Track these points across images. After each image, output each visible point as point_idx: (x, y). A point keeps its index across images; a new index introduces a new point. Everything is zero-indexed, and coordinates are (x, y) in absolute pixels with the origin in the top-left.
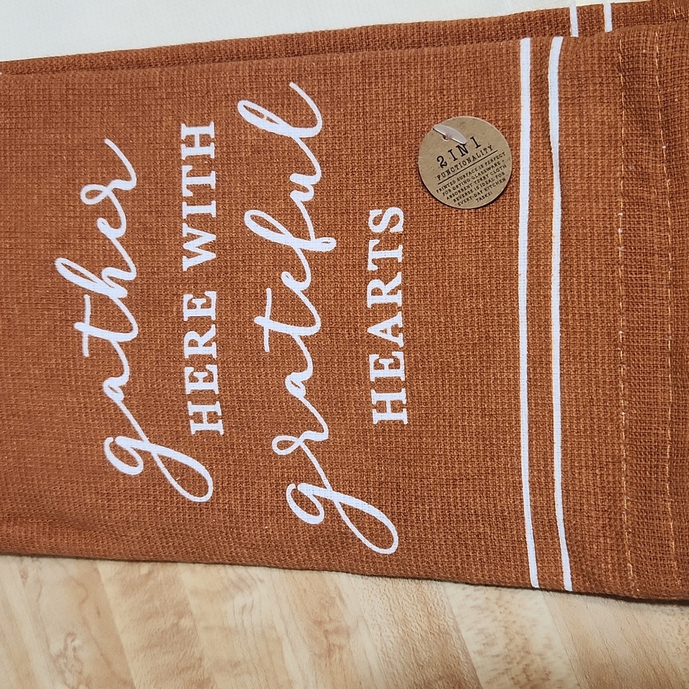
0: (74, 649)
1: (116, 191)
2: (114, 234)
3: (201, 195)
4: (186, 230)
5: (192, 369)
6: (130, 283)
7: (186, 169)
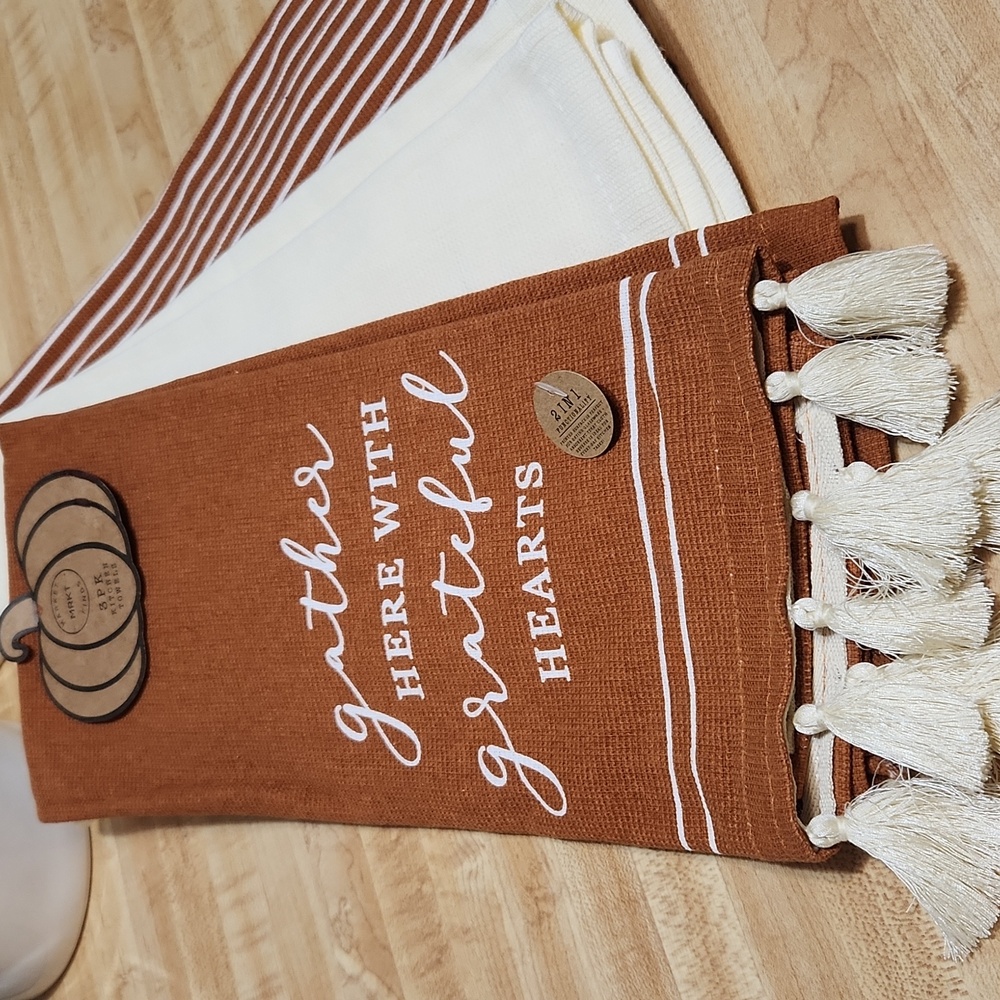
0: (346, 914)
1: (320, 472)
2: (320, 511)
3: (383, 468)
4: (375, 502)
5: (389, 636)
6: (336, 557)
7: (369, 444)
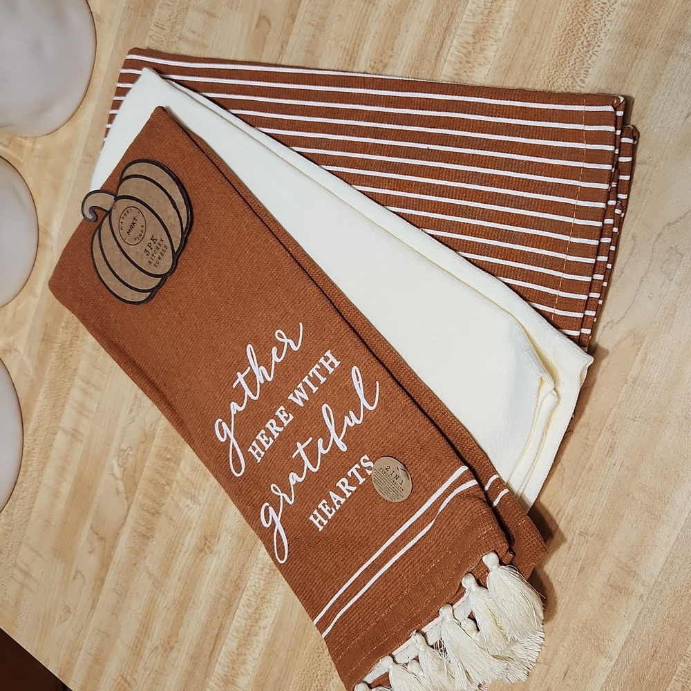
0: (128, 454)
1: (288, 344)
2: (275, 359)
3: (315, 381)
4: (300, 386)
5: (264, 433)
6: (267, 381)
7: (317, 366)
